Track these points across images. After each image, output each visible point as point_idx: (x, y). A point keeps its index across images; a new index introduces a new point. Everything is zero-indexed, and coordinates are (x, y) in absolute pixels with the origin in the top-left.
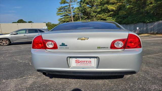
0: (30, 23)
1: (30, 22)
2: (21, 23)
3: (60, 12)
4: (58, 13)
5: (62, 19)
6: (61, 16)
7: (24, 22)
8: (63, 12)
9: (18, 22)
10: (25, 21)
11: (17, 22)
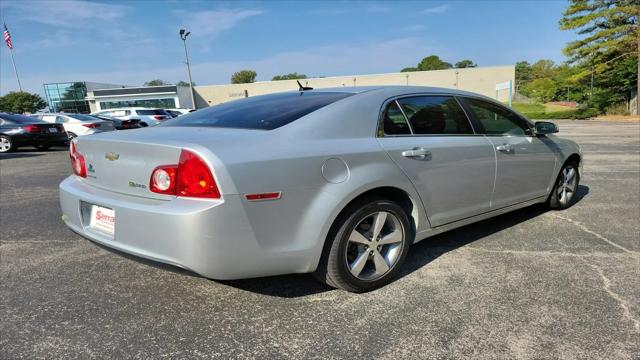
0: (464, 67)
1: (462, 65)
2: (429, 69)
3: (578, 15)
4: (569, 17)
5: (582, 44)
6: (582, 32)
7: (443, 64)
8: (596, 12)
9: (421, 68)
10: (444, 61)
11: (416, 66)
